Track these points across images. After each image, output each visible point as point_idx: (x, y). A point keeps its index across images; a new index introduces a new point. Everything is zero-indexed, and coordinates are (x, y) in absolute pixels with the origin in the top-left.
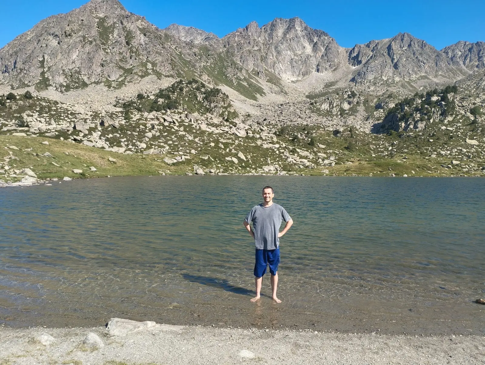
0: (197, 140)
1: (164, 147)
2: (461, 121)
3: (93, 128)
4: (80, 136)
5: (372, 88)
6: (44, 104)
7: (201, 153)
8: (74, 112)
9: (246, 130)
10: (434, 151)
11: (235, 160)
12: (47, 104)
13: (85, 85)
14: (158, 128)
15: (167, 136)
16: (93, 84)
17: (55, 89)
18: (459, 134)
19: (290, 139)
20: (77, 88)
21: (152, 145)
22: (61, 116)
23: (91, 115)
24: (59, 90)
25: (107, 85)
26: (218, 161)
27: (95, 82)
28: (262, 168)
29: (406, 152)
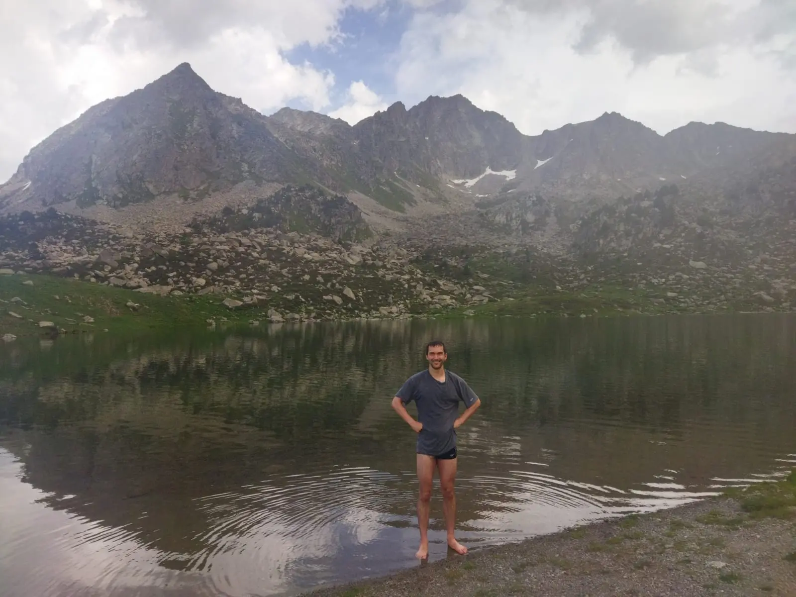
0: (284, 271)
1: (233, 283)
2: (683, 234)
3: (128, 258)
4: (104, 271)
5: (569, 191)
6: (75, 225)
7: (287, 290)
8: (117, 235)
9: (363, 255)
10: (644, 279)
11: (337, 299)
12: (79, 225)
13: (150, 196)
14: (227, 256)
15: (240, 267)
16: (161, 195)
17: (106, 203)
18: (679, 254)
19: (436, 266)
20: (138, 200)
21: (214, 280)
22: (98, 242)
23: (143, 240)
24: (112, 204)
25: (182, 197)
26: (311, 302)
27: (164, 192)
28: (378, 310)
29: (601, 282)
